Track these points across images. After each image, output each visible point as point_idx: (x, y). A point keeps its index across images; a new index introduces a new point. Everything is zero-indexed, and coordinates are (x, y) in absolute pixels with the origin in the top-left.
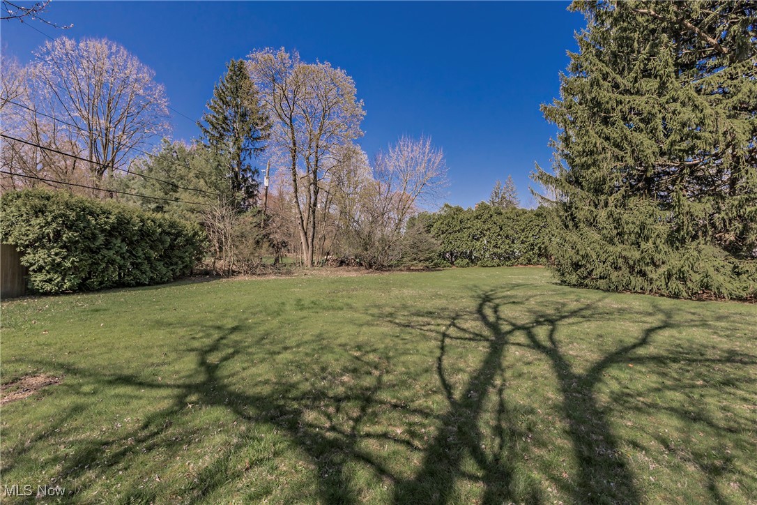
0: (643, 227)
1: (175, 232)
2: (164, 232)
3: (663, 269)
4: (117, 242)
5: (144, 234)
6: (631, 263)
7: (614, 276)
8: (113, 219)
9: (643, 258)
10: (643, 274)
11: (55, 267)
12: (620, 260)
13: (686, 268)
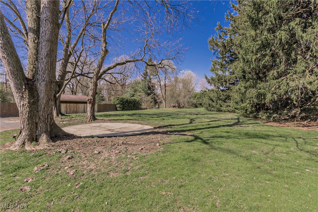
1: (135, 101)
2: (133, 101)
4: (126, 103)
5: (130, 102)
8: (126, 100)
11: (120, 107)
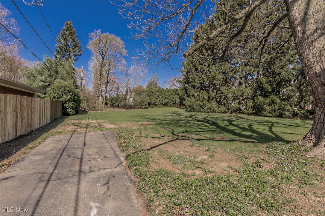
0: (204, 97)
3: (207, 107)
6: (201, 106)
7: (198, 108)
9: (203, 105)
10: (203, 108)
12: (199, 105)
13: (211, 107)
